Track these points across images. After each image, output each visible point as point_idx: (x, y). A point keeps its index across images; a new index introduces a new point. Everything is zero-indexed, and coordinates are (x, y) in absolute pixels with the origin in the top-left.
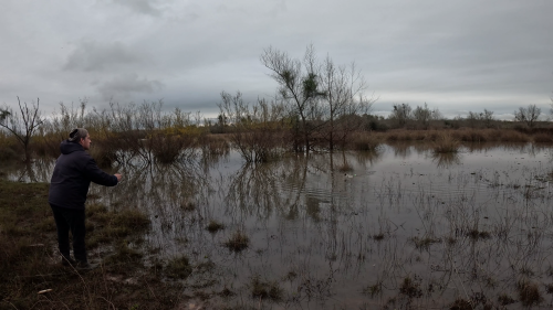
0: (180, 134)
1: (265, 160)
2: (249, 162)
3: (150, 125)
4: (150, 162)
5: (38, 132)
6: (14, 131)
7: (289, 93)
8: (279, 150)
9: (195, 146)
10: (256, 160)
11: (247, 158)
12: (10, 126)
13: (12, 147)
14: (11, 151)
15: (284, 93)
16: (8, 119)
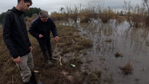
0: (110, 14)
1: (137, 26)
2: (131, 26)
3: (100, 11)
4: (100, 22)
5: (70, 13)
6: (64, 13)
7: (145, 4)
8: (142, 24)
9: (114, 19)
10: (133, 26)
11: (131, 25)
12: (63, 11)
13: (64, 16)
14: (64, 17)
15: (144, 4)
16: (63, 10)
